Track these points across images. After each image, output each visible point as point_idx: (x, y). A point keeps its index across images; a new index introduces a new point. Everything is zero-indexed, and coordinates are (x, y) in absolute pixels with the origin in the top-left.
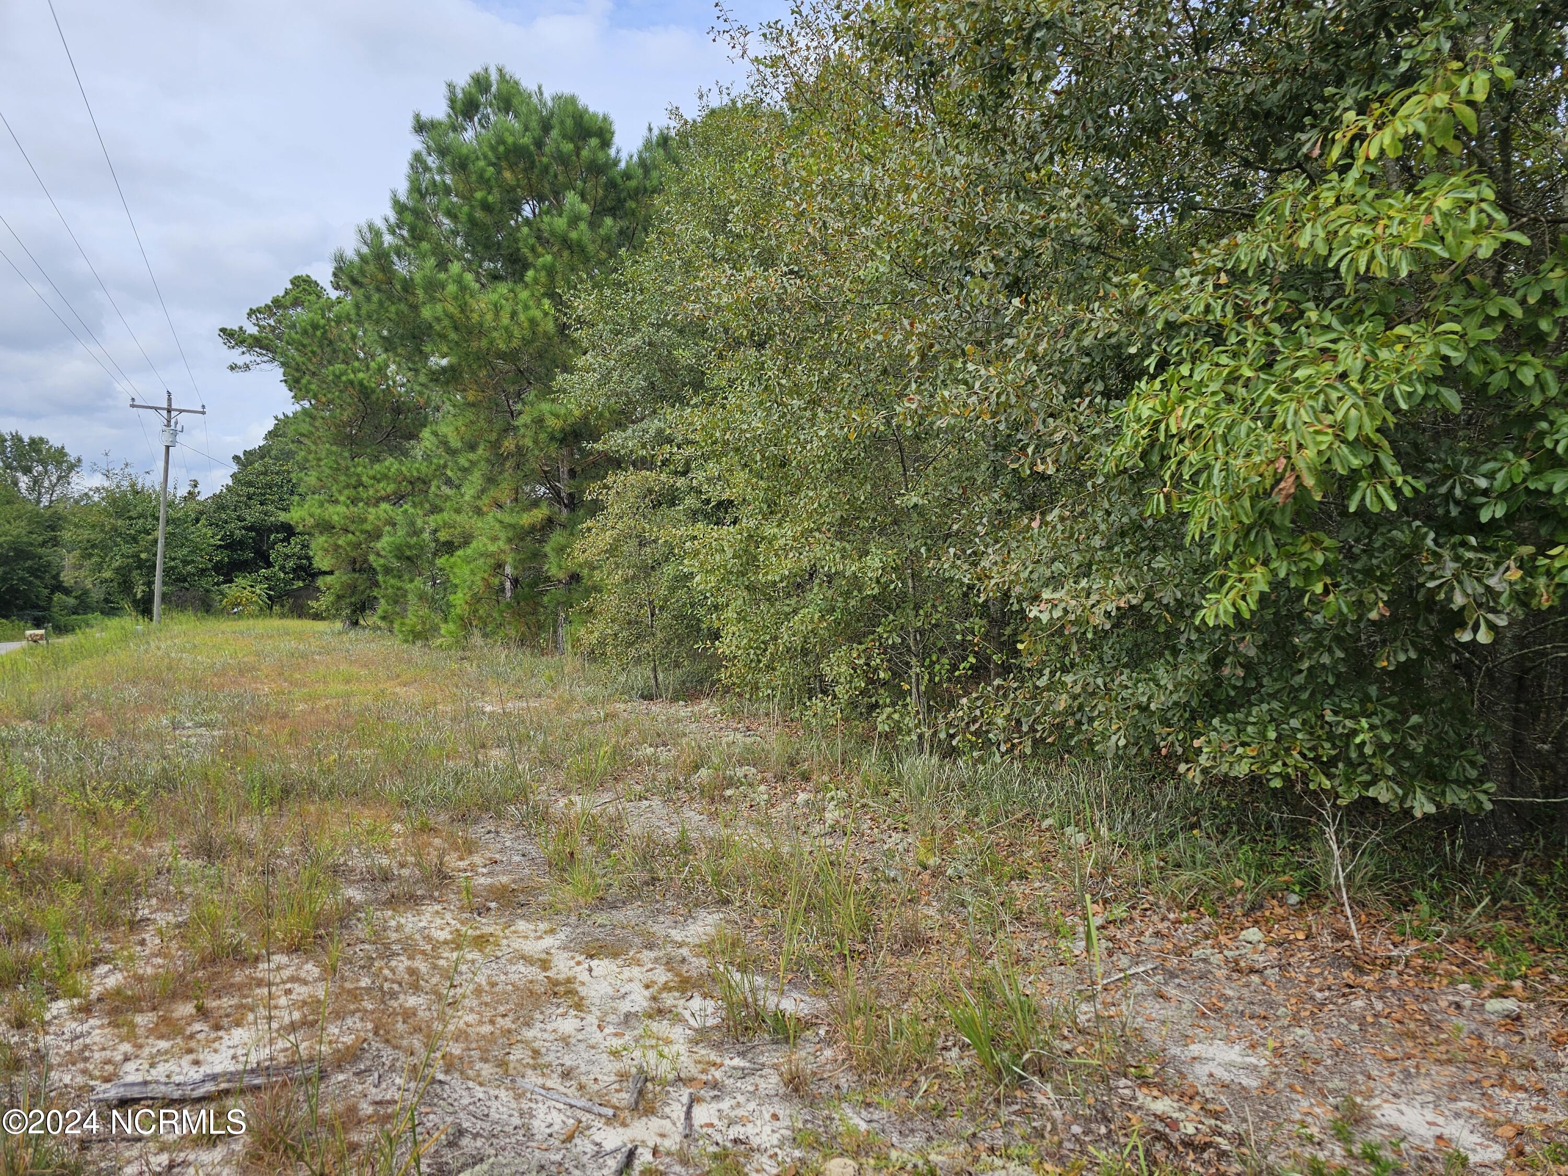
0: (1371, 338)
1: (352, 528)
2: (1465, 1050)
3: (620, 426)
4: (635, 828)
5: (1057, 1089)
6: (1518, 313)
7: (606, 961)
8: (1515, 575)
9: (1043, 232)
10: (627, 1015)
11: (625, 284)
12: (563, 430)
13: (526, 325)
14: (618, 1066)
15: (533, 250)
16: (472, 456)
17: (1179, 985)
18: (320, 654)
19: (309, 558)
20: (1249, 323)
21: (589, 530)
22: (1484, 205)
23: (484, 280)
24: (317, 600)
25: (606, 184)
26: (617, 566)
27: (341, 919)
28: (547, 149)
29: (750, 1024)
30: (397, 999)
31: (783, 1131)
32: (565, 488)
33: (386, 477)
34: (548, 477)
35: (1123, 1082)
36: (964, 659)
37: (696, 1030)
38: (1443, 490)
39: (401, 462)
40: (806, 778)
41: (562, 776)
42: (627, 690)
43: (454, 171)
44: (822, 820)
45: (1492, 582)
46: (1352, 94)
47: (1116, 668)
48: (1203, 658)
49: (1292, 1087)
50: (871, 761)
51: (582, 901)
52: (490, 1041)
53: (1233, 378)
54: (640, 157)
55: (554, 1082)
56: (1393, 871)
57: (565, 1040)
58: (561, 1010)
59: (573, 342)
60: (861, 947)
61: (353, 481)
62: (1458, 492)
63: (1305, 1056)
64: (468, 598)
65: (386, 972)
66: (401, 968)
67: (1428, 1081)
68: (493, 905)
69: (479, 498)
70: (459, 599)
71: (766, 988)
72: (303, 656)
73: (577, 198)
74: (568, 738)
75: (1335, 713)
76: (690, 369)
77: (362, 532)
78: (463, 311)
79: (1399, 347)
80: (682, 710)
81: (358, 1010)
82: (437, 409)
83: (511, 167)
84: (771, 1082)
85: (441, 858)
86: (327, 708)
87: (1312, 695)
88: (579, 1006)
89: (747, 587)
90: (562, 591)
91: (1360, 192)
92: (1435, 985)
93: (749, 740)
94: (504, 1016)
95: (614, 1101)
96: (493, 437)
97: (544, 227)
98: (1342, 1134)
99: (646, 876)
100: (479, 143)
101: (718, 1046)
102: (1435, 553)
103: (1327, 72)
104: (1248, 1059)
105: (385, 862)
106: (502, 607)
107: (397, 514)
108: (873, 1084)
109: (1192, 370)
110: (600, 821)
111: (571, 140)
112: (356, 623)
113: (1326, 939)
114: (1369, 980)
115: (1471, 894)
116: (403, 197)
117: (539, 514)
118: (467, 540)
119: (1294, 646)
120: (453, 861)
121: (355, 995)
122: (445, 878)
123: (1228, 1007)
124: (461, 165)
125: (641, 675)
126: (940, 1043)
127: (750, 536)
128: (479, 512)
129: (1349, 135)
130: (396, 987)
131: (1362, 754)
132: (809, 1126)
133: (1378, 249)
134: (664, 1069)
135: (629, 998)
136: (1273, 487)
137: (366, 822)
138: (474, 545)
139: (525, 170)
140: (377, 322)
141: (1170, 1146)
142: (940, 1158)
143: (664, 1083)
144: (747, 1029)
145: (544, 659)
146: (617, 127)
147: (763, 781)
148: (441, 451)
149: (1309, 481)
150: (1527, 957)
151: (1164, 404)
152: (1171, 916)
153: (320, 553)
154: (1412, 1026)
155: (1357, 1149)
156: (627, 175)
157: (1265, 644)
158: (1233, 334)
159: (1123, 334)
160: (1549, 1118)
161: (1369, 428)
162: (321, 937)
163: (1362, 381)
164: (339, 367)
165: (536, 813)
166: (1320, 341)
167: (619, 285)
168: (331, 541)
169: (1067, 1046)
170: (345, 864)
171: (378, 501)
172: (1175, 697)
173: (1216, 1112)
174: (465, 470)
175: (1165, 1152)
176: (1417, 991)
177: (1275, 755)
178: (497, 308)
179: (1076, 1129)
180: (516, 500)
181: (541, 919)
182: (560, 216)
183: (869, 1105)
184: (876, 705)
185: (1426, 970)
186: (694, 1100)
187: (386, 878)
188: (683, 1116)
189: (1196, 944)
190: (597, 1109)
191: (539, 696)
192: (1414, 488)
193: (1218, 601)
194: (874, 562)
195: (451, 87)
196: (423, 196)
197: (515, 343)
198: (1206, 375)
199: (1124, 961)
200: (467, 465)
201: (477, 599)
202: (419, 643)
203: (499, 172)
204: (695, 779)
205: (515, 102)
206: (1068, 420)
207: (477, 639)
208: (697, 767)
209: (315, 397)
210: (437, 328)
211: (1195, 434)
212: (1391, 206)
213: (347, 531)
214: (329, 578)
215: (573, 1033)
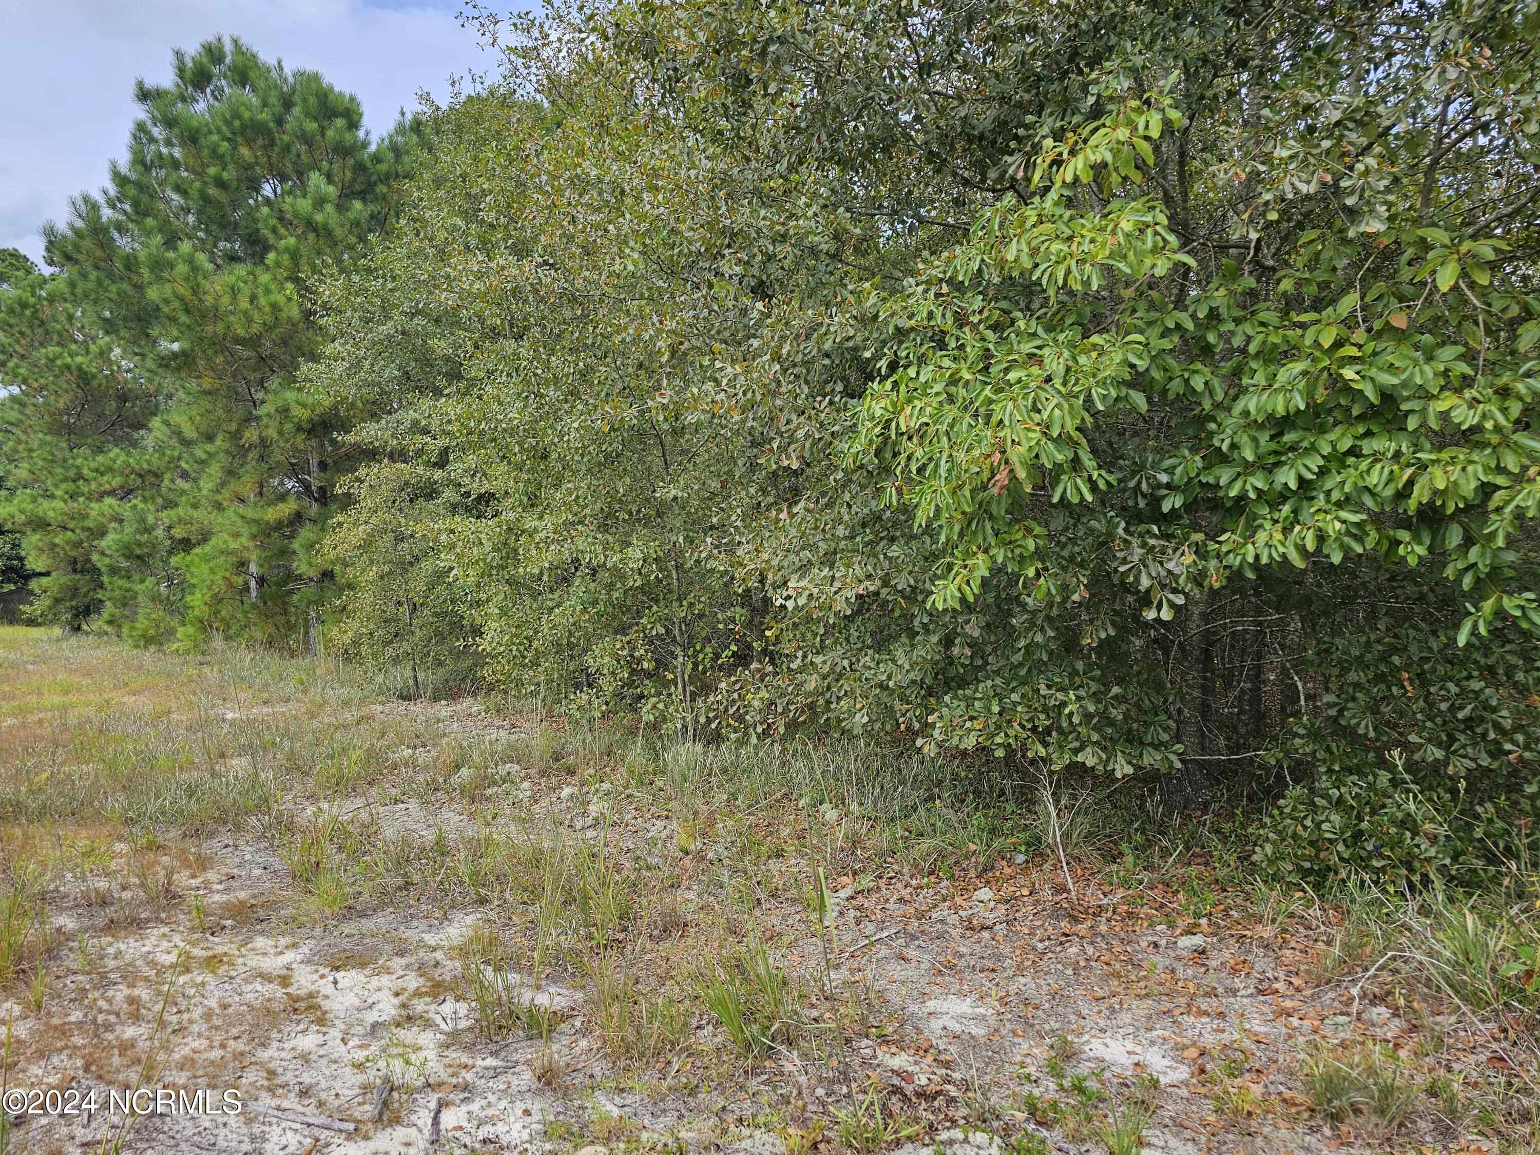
0: (1072, 345)
1: (71, 525)
2: (1161, 984)
3: (374, 416)
4: (389, 833)
5: (804, 1055)
6: (1190, 326)
7: (353, 972)
8: (1189, 559)
9: (784, 238)
10: (375, 1026)
11: (376, 269)
12: (310, 420)
13: (267, 309)
14: (361, 1078)
15: (274, 230)
16: (209, 447)
17: (919, 946)
18: (34, 663)
19: (21, 559)
20: (966, 329)
21: (340, 524)
22: (1158, 228)
23: (219, 261)
24: (31, 604)
25: (354, 167)
26: (372, 561)
27: (49, 950)
28: (288, 127)
29: (504, 1022)
30: (113, 1031)
31: (533, 1126)
32: (315, 481)
33: (110, 469)
34: (294, 470)
35: (865, 1042)
36: (727, 647)
37: (447, 1034)
38: (1132, 484)
39: (128, 454)
40: (571, 772)
41: (311, 782)
42: (383, 691)
43: (183, 145)
44: (585, 814)
45: (1170, 566)
46: (1049, 123)
47: (861, 649)
48: (935, 639)
49: (1014, 1032)
50: (636, 753)
51: (328, 912)
52: (219, 1066)
53: (954, 381)
54: (391, 141)
55: (291, 1102)
56: (1104, 828)
57: (305, 1058)
58: (301, 1027)
59: (320, 328)
60: (621, 936)
61: (72, 474)
62: (1144, 486)
63: (1026, 1002)
64: (207, 598)
65: (102, 1003)
66: (119, 997)
67: (1129, 1015)
68: (228, 923)
69: (218, 491)
70: (197, 601)
71: (522, 985)
72: (14, 666)
73: (323, 180)
74: (318, 743)
75: (1049, 687)
76: (447, 359)
77: (83, 529)
78: (195, 293)
79: (1094, 354)
80: (443, 709)
81: (66, 1047)
82: (170, 397)
83: (249, 143)
84: (525, 1078)
85: (169, 876)
86: (40, 721)
87: (1029, 671)
88: (321, 1021)
89: (507, 581)
90: (313, 590)
91: (1058, 212)
92: (1137, 928)
93: (513, 737)
94: (236, 1038)
95: (357, 1114)
96: (233, 427)
97: (286, 207)
98: (1056, 1072)
99: (400, 882)
100: (212, 116)
101: (469, 1048)
102: (1125, 541)
103: (1030, 102)
104: (977, 1010)
105: (102, 884)
106: (247, 607)
107: (125, 509)
108: (626, 1069)
109: (918, 373)
110: (350, 828)
111: (316, 119)
112: (78, 629)
113: (1047, 894)
114: (1082, 929)
115: (1169, 845)
116: (124, 167)
117: (286, 509)
118: (205, 537)
119: (1013, 627)
120: (183, 879)
121: (63, 1031)
122: (174, 897)
123: (962, 963)
124: (191, 138)
125: (402, 675)
126: (694, 1023)
127: (510, 529)
128: (219, 507)
129: (1048, 161)
130: (112, 1018)
131: (1071, 723)
132: (561, 1117)
133: (1073, 263)
134: (412, 1077)
135: (377, 1007)
136: (989, 480)
137: (82, 843)
138: (213, 541)
139: (264, 147)
140: (96, 302)
141: (905, 1098)
142: (690, 1134)
143: (411, 1091)
144: (500, 1027)
145: (294, 661)
146: (365, 108)
147: (527, 777)
148: (174, 442)
149: (1022, 474)
150: (1212, 897)
151: (894, 404)
152: (914, 882)
153: (33, 552)
154: (1118, 966)
155: (1066, 1083)
156: (377, 158)
157: (988, 625)
158: (953, 339)
159: (859, 338)
160: (1226, 1037)
161: (1070, 427)
162: (23, 971)
163: (1065, 384)
164: (53, 350)
165: (279, 823)
166: (1027, 347)
167: (369, 271)
168: (47, 539)
169: (815, 1013)
170: (56, 890)
171: (102, 495)
172: (912, 676)
173: (948, 1062)
174: (202, 462)
175: (900, 1104)
176: (1123, 935)
177: (999, 727)
178: (234, 292)
179: (820, 1092)
180: (261, 494)
181: (282, 934)
182: (304, 197)
183: (622, 1090)
184: (641, 696)
185: (1130, 915)
186: (442, 1105)
187: (104, 901)
188: (430, 1122)
189: (935, 906)
190: (337, 1125)
191: (288, 700)
192: (1107, 482)
193: (945, 587)
194: (635, 553)
195: (179, 55)
196: (147, 169)
197: (255, 329)
198: (930, 375)
199: (870, 928)
200: (204, 456)
201: (218, 600)
202: (152, 648)
203: (235, 148)
204: (455, 780)
205: (252, 75)
206: (810, 418)
207: (218, 643)
208: (458, 767)
209: (25, 381)
210: (166, 310)
211: (921, 433)
212: (1083, 226)
213: (65, 528)
214: (44, 581)
215: (315, 1049)
